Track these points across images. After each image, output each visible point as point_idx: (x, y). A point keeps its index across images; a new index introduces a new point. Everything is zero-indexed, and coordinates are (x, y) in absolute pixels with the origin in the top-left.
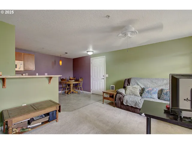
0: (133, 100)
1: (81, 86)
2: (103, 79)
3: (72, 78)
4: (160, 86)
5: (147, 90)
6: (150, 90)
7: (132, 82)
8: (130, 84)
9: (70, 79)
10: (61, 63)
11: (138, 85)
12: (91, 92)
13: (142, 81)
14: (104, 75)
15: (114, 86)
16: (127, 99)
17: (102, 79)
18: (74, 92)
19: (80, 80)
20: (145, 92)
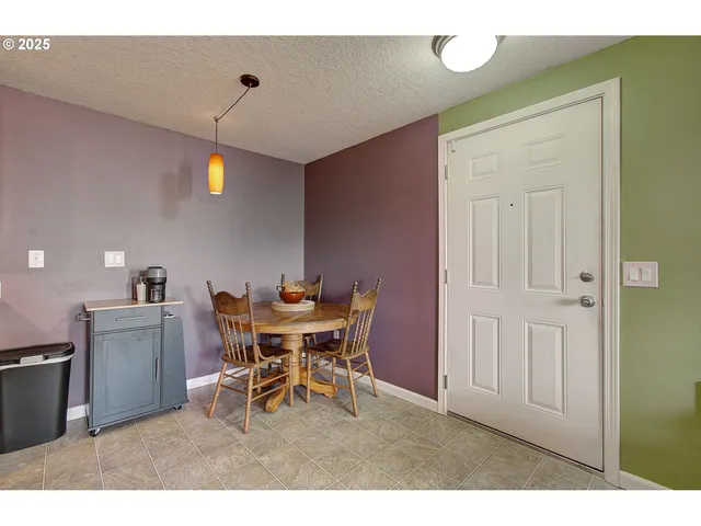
1: (365, 351)
2: (585, 302)
3: (292, 289)
9: (287, 298)
10: (216, 172)
12: (442, 405)
14: (591, 267)
17: (567, 302)
18: (312, 385)
19: (360, 303)
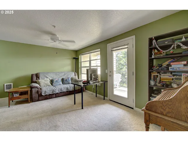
0: (50, 89)
4: (61, 77)
5: (55, 81)
6: (57, 80)
7: (41, 76)
8: (39, 78)
11: (47, 78)
13: (50, 74)
15: (12, 84)
16: (45, 90)
20: (54, 82)
